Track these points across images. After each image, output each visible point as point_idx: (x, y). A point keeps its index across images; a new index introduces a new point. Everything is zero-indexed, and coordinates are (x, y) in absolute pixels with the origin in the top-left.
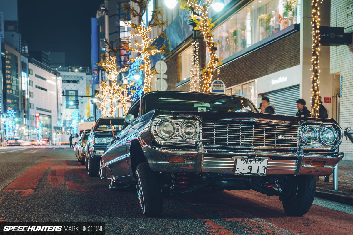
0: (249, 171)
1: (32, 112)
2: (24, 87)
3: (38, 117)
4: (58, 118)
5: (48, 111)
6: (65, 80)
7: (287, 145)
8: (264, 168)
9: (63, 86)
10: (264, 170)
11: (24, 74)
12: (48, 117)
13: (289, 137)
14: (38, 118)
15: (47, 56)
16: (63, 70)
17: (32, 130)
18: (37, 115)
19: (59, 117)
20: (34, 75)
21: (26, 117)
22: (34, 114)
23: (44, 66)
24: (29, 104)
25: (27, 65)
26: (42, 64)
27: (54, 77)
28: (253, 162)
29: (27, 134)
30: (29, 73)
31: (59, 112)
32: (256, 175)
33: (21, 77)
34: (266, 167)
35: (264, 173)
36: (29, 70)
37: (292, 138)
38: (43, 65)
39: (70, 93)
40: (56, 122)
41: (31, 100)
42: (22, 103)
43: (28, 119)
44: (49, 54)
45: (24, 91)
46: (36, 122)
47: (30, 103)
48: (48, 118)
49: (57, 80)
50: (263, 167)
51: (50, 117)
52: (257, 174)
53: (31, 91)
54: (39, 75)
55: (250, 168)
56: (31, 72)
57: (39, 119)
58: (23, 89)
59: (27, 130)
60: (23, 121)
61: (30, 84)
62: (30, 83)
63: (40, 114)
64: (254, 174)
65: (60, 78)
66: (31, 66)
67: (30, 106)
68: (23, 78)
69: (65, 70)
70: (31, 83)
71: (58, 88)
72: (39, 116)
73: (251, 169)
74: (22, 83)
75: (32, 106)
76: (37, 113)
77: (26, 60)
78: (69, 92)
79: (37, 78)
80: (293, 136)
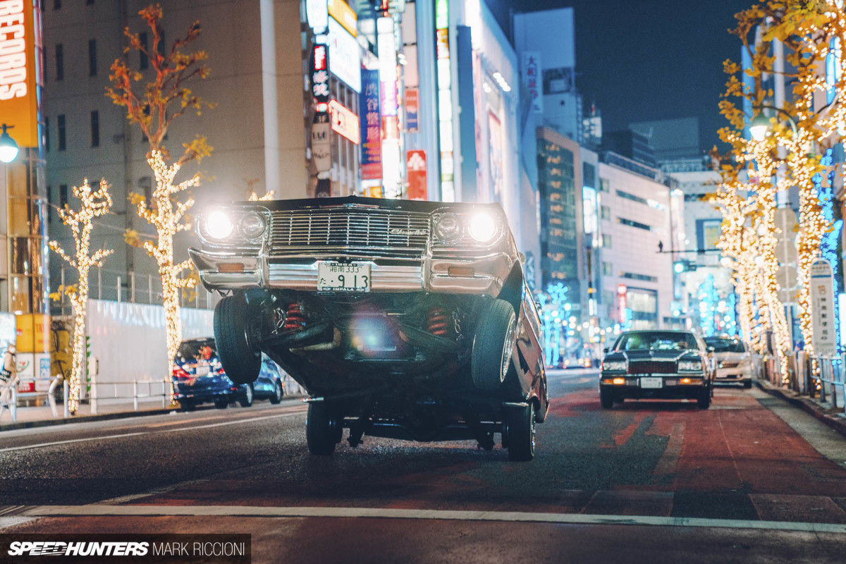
0: (341, 284)
1: (611, 284)
2: (590, 223)
3: (625, 295)
4: (674, 296)
5: (649, 278)
6: (694, 195)
7: (408, 243)
8: (365, 278)
9: (686, 212)
10: (365, 281)
11: (588, 193)
12: (650, 292)
13: (412, 231)
14: (622, 299)
15: (645, 140)
16: (688, 169)
17: (609, 330)
18: (622, 290)
19: (677, 294)
20: (613, 192)
21: (594, 296)
22: (612, 289)
23: (637, 166)
24: (601, 265)
25: (596, 170)
26: (633, 162)
27: (663, 192)
28: (346, 268)
29: (597, 339)
30: (601, 189)
31: (677, 280)
32: (352, 290)
33: (583, 200)
34: (368, 277)
35: (366, 286)
36: (601, 181)
37: (418, 232)
38: (635, 165)
39: (708, 227)
40: (670, 305)
41: (606, 255)
42: (584, 264)
43: (599, 302)
44: (650, 135)
45: (590, 235)
46: (619, 308)
47: (604, 263)
48: (650, 295)
49: (670, 197)
50: (363, 277)
51: (654, 293)
52: (355, 289)
53: (606, 232)
54: (625, 190)
55: (341, 278)
56: (605, 185)
57: (626, 301)
58: (588, 230)
59: (597, 330)
60: (586, 306)
61: (603, 216)
62: (603, 212)
63: (629, 288)
64: (350, 289)
65: (678, 193)
66: (604, 170)
67: (605, 270)
68: (586, 203)
69: (693, 168)
70: (606, 213)
71: (674, 219)
72: (627, 292)
73: (343, 280)
74: (583, 216)
75: (608, 269)
76: (621, 285)
77: (592, 158)
78: (706, 224)
79: (619, 199)
80: (419, 230)
